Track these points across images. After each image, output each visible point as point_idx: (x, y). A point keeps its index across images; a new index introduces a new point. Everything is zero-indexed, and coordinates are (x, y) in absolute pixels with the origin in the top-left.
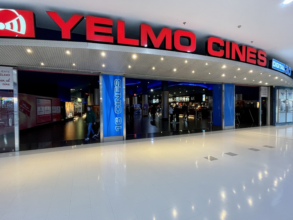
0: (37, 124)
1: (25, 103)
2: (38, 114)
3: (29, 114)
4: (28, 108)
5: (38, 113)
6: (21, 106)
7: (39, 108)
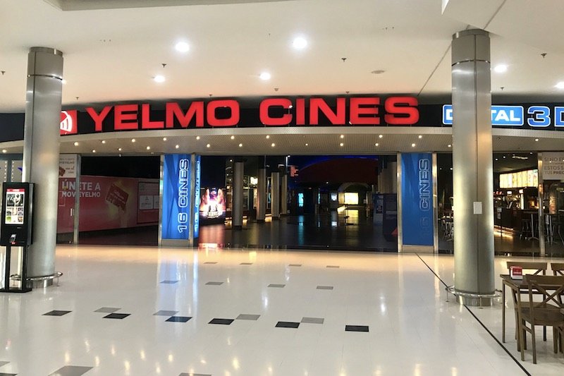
0: (138, 223)
1: (118, 190)
2: (141, 208)
3: (124, 207)
4: (123, 198)
5: (141, 205)
6: (113, 195)
7: (142, 199)
